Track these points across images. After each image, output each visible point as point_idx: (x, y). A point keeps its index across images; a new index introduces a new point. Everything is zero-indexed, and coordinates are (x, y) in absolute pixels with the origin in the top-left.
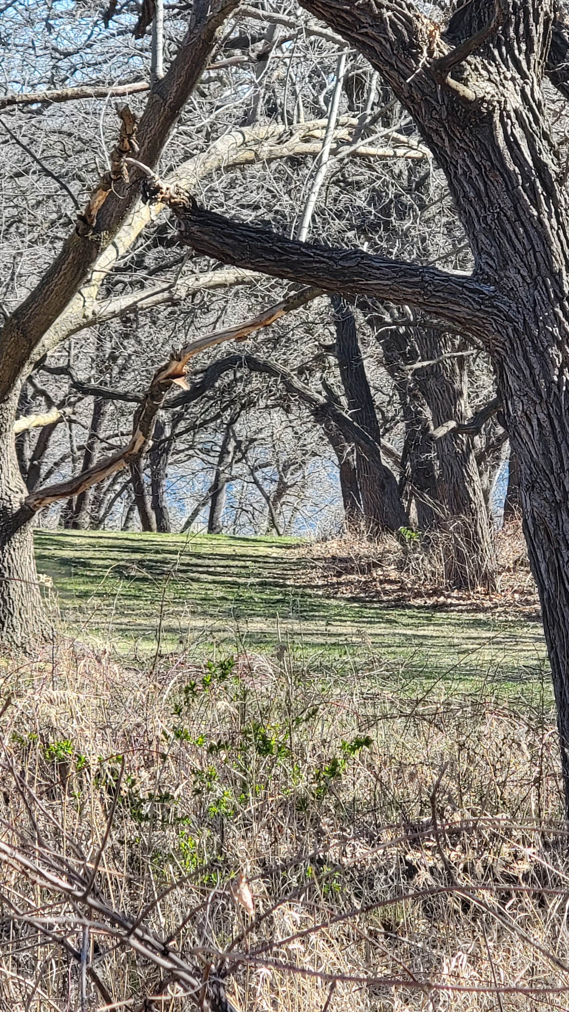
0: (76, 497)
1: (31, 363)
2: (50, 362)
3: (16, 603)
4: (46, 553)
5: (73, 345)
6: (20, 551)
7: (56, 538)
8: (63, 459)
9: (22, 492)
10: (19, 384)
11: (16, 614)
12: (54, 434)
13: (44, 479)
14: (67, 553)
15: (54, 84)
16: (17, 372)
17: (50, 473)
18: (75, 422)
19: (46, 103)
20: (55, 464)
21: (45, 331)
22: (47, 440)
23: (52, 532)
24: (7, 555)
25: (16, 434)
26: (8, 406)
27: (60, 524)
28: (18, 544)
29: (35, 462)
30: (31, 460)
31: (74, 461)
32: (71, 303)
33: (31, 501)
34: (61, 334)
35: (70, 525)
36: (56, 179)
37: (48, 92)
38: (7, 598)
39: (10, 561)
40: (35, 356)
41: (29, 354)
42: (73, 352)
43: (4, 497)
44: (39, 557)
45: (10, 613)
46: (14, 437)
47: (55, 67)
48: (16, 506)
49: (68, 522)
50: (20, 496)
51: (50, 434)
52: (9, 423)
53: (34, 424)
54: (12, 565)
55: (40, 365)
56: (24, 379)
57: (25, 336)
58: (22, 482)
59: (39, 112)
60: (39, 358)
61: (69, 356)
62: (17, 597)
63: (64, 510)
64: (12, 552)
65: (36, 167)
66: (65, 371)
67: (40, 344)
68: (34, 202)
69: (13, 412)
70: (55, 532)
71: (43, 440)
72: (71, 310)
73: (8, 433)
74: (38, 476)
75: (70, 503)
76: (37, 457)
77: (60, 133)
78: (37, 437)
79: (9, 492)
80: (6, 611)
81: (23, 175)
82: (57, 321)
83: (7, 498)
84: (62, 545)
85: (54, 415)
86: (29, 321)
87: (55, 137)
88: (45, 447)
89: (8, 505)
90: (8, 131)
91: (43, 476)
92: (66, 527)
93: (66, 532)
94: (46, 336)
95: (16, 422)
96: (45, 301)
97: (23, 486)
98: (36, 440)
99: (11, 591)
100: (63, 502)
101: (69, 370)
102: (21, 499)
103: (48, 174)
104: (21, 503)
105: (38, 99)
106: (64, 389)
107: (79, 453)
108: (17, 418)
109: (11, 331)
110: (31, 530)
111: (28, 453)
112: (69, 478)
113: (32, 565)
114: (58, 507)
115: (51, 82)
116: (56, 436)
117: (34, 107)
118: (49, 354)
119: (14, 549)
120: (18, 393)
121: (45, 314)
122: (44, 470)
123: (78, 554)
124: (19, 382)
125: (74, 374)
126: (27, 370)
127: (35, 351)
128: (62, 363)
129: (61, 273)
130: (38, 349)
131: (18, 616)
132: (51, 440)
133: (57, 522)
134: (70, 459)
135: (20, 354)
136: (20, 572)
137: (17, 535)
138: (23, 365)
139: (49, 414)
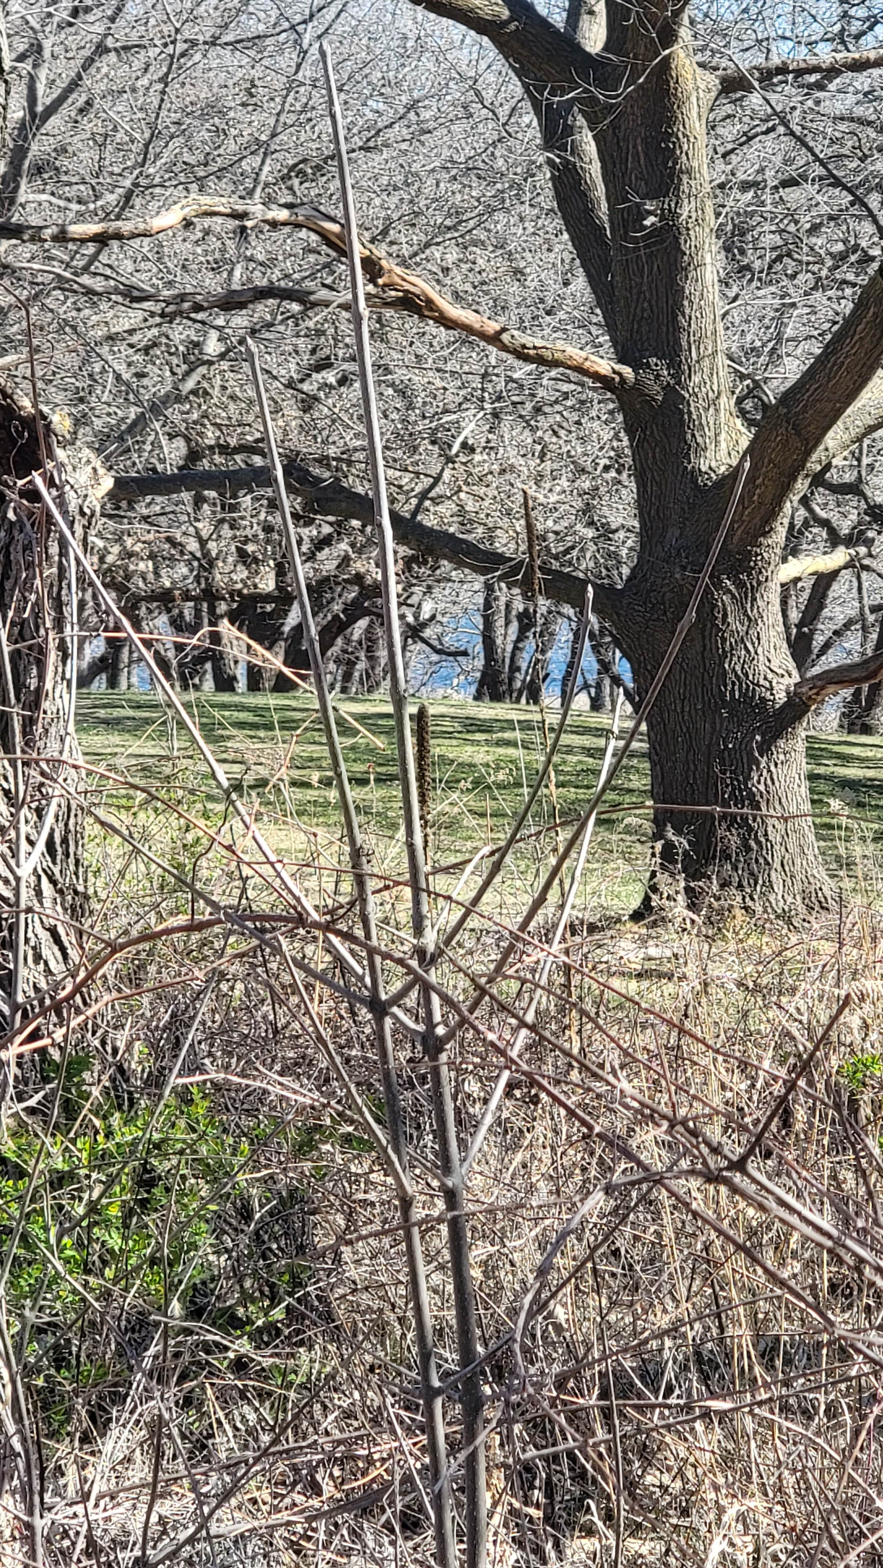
0: (865, 687)
1: (807, 476)
2: (832, 476)
3: (777, 847)
4: (821, 770)
5: (865, 451)
6: (785, 768)
7: (836, 749)
8: (847, 625)
9: (790, 676)
10: (787, 508)
11: (777, 865)
12: (835, 586)
13: (818, 656)
14: (853, 772)
15: (843, 42)
16: (785, 489)
17: (826, 646)
18: (867, 568)
19: (833, 72)
20: (836, 633)
21: (829, 427)
22: (824, 596)
23: (830, 738)
24: (765, 772)
25: (782, 585)
26: (770, 541)
27: (841, 726)
28: (782, 757)
29: (806, 630)
30: (799, 626)
31: (864, 629)
32: (871, 384)
33: (804, 690)
34: (854, 432)
35: (857, 728)
36: (850, 190)
37: (838, 56)
38: (763, 840)
39: (769, 782)
40: (813, 465)
41: (804, 461)
42: (865, 461)
43: (762, 682)
44: (812, 777)
45: (768, 864)
46: (779, 590)
47: (845, 15)
48: (781, 697)
49: (853, 724)
50: (786, 680)
51: (828, 586)
52: (772, 567)
53: (810, 571)
54: (771, 788)
55: (818, 480)
56: (796, 499)
57: (798, 434)
58: (790, 659)
59: (820, 86)
60: (819, 468)
61: (859, 466)
62: (779, 839)
63: (847, 704)
64: (773, 768)
65: (820, 171)
66: (855, 489)
67: (822, 447)
68: (808, 226)
69: (778, 551)
70: (835, 738)
71: (819, 595)
72: (869, 395)
73: (769, 584)
74: (810, 651)
75: (857, 694)
76: (807, 621)
77: (852, 120)
78: (808, 591)
79: (770, 676)
80: (761, 861)
81: (797, 184)
82: (849, 411)
83: (767, 685)
84: (846, 759)
85: (840, 556)
86: (804, 411)
87: (843, 127)
88: (822, 606)
89: (768, 695)
90: (775, 113)
91: (816, 651)
92: (850, 732)
93: (852, 738)
94: (831, 434)
95: (783, 567)
96: (829, 381)
97: (791, 665)
98: (806, 595)
99: (770, 829)
100: (847, 693)
101: (862, 487)
102: (788, 686)
103: (837, 183)
104: (788, 693)
105: (824, 66)
106: (851, 517)
107: (871, 618)
108: (784, 560)
109: (776, 425)
110: (803, 734)
111: (795, 616)
112: (856, 658)
113: (803, 789)
114: (838, 699)
115: (841, 38)
116: (838, 589)
117: (813, 78)
118: (835, 462)
119: (776, 765)
120: (786, 521)
121: (829, 400)
122: (819, 640)
123: (871, 773)
124: (788, 504)
125: (869, 494)
126: (801, 486)
127: (814, 457)
128: (849, 477)
129: (856, 337)
130: (819, 454)
131: (779, 868)
132: (831, 594)
133: (835, 724)
134: (858, 626)
135: (790, 462)
136: (784, 800)
137: (781, 743)
138: (795, 479)
139: (833, 556)
